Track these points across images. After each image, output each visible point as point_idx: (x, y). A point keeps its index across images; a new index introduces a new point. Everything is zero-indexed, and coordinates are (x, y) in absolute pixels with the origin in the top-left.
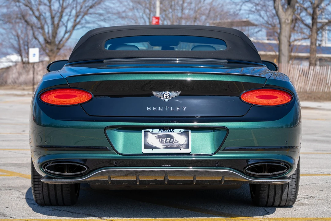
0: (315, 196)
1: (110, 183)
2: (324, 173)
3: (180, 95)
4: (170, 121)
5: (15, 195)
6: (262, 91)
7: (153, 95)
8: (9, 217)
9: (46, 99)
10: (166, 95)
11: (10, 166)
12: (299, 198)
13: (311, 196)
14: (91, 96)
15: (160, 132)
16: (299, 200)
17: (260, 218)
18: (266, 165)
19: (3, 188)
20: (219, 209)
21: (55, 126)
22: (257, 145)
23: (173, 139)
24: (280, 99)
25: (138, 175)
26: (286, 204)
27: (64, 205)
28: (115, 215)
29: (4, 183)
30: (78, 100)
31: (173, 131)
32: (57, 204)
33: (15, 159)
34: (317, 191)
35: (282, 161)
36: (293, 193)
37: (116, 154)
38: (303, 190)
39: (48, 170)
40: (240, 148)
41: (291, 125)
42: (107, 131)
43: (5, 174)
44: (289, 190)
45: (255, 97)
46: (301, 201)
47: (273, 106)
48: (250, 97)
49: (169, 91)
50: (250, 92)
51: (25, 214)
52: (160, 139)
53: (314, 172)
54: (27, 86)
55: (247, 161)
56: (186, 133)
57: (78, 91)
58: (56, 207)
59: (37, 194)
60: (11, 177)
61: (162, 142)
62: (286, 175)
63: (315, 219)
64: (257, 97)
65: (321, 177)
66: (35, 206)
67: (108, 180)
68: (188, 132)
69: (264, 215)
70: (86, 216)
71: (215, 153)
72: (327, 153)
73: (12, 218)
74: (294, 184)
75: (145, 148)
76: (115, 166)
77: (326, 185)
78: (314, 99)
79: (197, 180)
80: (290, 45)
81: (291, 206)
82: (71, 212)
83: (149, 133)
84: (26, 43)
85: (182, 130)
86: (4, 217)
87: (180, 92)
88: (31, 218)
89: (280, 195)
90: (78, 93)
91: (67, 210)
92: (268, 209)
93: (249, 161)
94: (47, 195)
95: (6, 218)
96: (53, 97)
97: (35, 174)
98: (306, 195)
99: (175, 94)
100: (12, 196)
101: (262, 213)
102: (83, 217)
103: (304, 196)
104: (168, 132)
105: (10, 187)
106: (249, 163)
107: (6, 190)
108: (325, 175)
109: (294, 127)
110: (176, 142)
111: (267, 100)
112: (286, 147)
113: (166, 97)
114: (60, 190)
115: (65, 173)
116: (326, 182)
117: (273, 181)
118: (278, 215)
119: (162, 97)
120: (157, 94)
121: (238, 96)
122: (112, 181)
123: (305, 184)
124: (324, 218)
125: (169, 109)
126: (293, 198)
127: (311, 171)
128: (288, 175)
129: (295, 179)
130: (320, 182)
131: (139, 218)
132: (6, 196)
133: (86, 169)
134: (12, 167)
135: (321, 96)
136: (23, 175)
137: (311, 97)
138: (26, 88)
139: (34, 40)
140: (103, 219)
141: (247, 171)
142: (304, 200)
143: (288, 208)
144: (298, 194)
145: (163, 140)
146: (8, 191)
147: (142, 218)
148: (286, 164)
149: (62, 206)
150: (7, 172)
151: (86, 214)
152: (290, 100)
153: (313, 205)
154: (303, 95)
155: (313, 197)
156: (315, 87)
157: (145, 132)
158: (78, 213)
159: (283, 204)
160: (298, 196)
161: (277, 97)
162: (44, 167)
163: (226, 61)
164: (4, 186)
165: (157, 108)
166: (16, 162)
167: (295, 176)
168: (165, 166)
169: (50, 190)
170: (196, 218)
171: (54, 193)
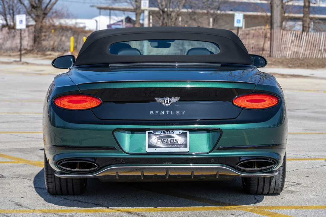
0: (301, 183)
1: (117, 178)
2: (311, 157)
3: (179, 101)
4: (171, 124)
5: (27, 185)
6: (252, 96)
7: (155, 101)
8: (26, 207)
9: (59, 103)
10: (167, 100)
11: (16, 152)
12: (286, 185)
13: (297, 182)
14: (100, 102)
15: (162, 133)
16: (286, 187)
17: (251, 207)
18: (255, 161)
19: (14, 177)
20: (214, 197)
21: (68, 128)
22: (248, 143)
23: (174, 139)
24: (268, 103)
25: (143, 172)
26: (274, 193)
27: (74, 194)
28: (121, 204)
29: (14, 171)
30: (89, 105)
31: (174, 133)
32: (68, 194)
33: (19, 143)
34: (303, 177)
35: (270, 158)
36: (281, 183)
37: (123, 153)
38: (290, 176)
39: (62, 167)
40: (232, 147)
41: (278, 124)
42: (115, 133)
43: (13, 161)
44: (277, 180)
45: (245, 101)
46: (288, 188)
47: (262, 108)
48: (241, 101)
49: (169, 97)
50: (241, 97)
51: (40, 204)
52: (162, 139)
53: (301, 156)
54: (13, 52)
55: (240, 158)
56: (184, 134)
57: (89, 97)
58: (66, 197)
59: (50, 186)
60: (19, 164)
61: (164, 142)
62: (273, 170)
63: (300, 208)
64: (247, 101)
65: (307, 161)
66: (47, 195)
67: (116, 176)
68: (186, 133)
69: (254, 203)
70: (96, 206)
71: (210, 152)
72: (316, 133)
73: (29, 208)
74: (281, 175)
75: (149, 147)
76: (122, 164)
77: (312, 171)
78: (307, 65)
79: (195, 174)
80: (282, 7)
81: (278, 194)
82: (81, 202)
83: (152, 134)
84: (11, 7)
85: (181, 132)
86: (22, 208)
87: (179, 98)
88: (46, 209)
89: (268, 185)
90: (88, 99)
91: (77, 200)
92: (257, 197)
93: (241, 158)
94: (59, 186)
95: (24, 208)
96: (66, 102)
97: (49, 168)
98: (293, 181)
99: (174, 100)
100: (24, 185)
101: (252, 201)
102: (93, 207)
103: (290, 183)
104: (169, 133)
105: (20, 175)
106: (241, 160)
107: (17, 179)
108: (312, 159)
109: (280, 125)
110: (176, 142)
111: (256, 104)
112: (273, 145)
113: (167, 102)
114: (71, 182)
115: (76, 170)
116: (312, 168)
117: (262, 175)
118: (267, 204)
119: (163, 102)
120: (159, 100)
121: (231, 101)
122: (119, 176)
123: (293, 170)
124: (307, 206)
125: (170, 113)
126: (281, 187)
127: (298, 155)
128: (275, 169)
129: (282, 171)
130: (306, 167)
131: (143, 208)
132: (19, 185)
133: (96, 166)
134: (18, 153)
135: (314, 63)
136: (29, 161)
137: (304, 64)
138: (12, 54)
139: (19, 4)
140: (111, 209)
141: (239, 167)
142: (291, 187)
143: (276, 196)
144: (286, 180)
145: (164, 140)
146: (20, 180)
147: (145, 208)
148: (273, 160)
149: (72, 195)
150: (14, 158)
151: (94, 204)
152: (277, 103)
153: (299, 193)
154: (296, 62)
155: (299, 184)
156: (309, 51)
157: (149, 133)
158: (87, 203)
159: (271, 192)
160: (285, 183)
161: (265, 101)
162: (59, 164)
163: (220, 65)
164: (14, 174)
165: (159, 113)
166: (21, 147)
167: (282, 168)
168: (167, 163)
169: (62, 182)
170: (194, 207)
171: (65, 185)
